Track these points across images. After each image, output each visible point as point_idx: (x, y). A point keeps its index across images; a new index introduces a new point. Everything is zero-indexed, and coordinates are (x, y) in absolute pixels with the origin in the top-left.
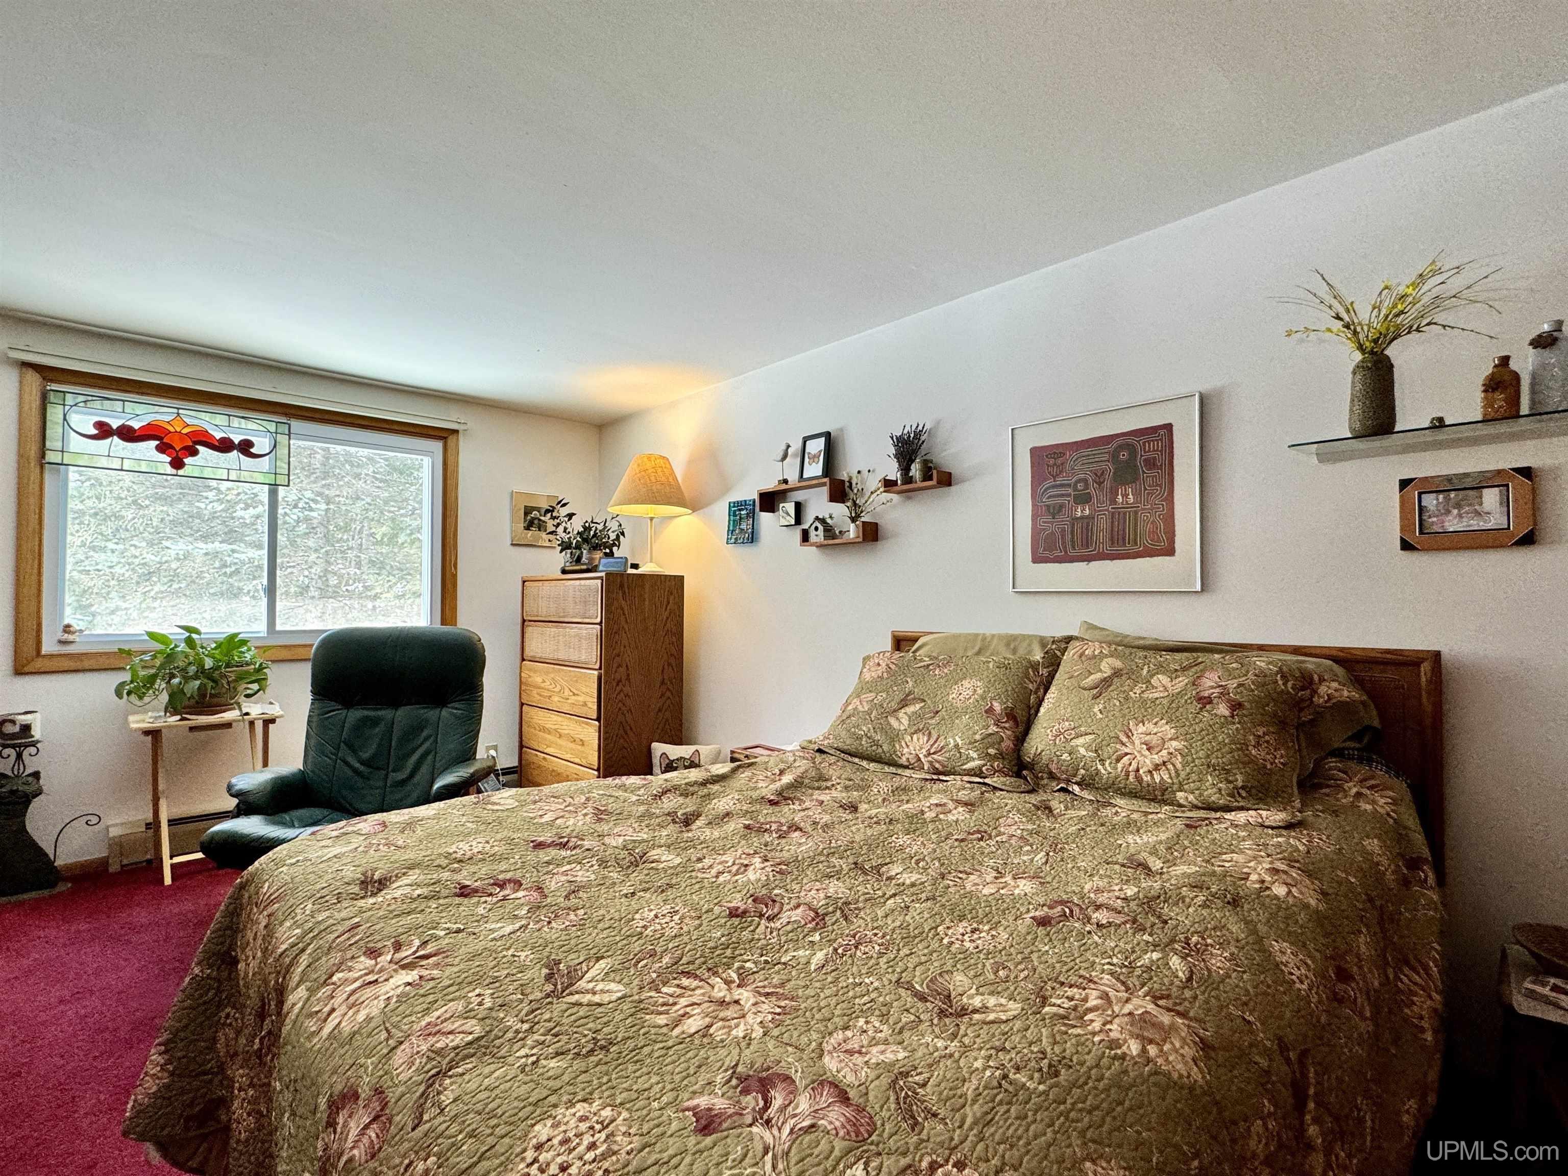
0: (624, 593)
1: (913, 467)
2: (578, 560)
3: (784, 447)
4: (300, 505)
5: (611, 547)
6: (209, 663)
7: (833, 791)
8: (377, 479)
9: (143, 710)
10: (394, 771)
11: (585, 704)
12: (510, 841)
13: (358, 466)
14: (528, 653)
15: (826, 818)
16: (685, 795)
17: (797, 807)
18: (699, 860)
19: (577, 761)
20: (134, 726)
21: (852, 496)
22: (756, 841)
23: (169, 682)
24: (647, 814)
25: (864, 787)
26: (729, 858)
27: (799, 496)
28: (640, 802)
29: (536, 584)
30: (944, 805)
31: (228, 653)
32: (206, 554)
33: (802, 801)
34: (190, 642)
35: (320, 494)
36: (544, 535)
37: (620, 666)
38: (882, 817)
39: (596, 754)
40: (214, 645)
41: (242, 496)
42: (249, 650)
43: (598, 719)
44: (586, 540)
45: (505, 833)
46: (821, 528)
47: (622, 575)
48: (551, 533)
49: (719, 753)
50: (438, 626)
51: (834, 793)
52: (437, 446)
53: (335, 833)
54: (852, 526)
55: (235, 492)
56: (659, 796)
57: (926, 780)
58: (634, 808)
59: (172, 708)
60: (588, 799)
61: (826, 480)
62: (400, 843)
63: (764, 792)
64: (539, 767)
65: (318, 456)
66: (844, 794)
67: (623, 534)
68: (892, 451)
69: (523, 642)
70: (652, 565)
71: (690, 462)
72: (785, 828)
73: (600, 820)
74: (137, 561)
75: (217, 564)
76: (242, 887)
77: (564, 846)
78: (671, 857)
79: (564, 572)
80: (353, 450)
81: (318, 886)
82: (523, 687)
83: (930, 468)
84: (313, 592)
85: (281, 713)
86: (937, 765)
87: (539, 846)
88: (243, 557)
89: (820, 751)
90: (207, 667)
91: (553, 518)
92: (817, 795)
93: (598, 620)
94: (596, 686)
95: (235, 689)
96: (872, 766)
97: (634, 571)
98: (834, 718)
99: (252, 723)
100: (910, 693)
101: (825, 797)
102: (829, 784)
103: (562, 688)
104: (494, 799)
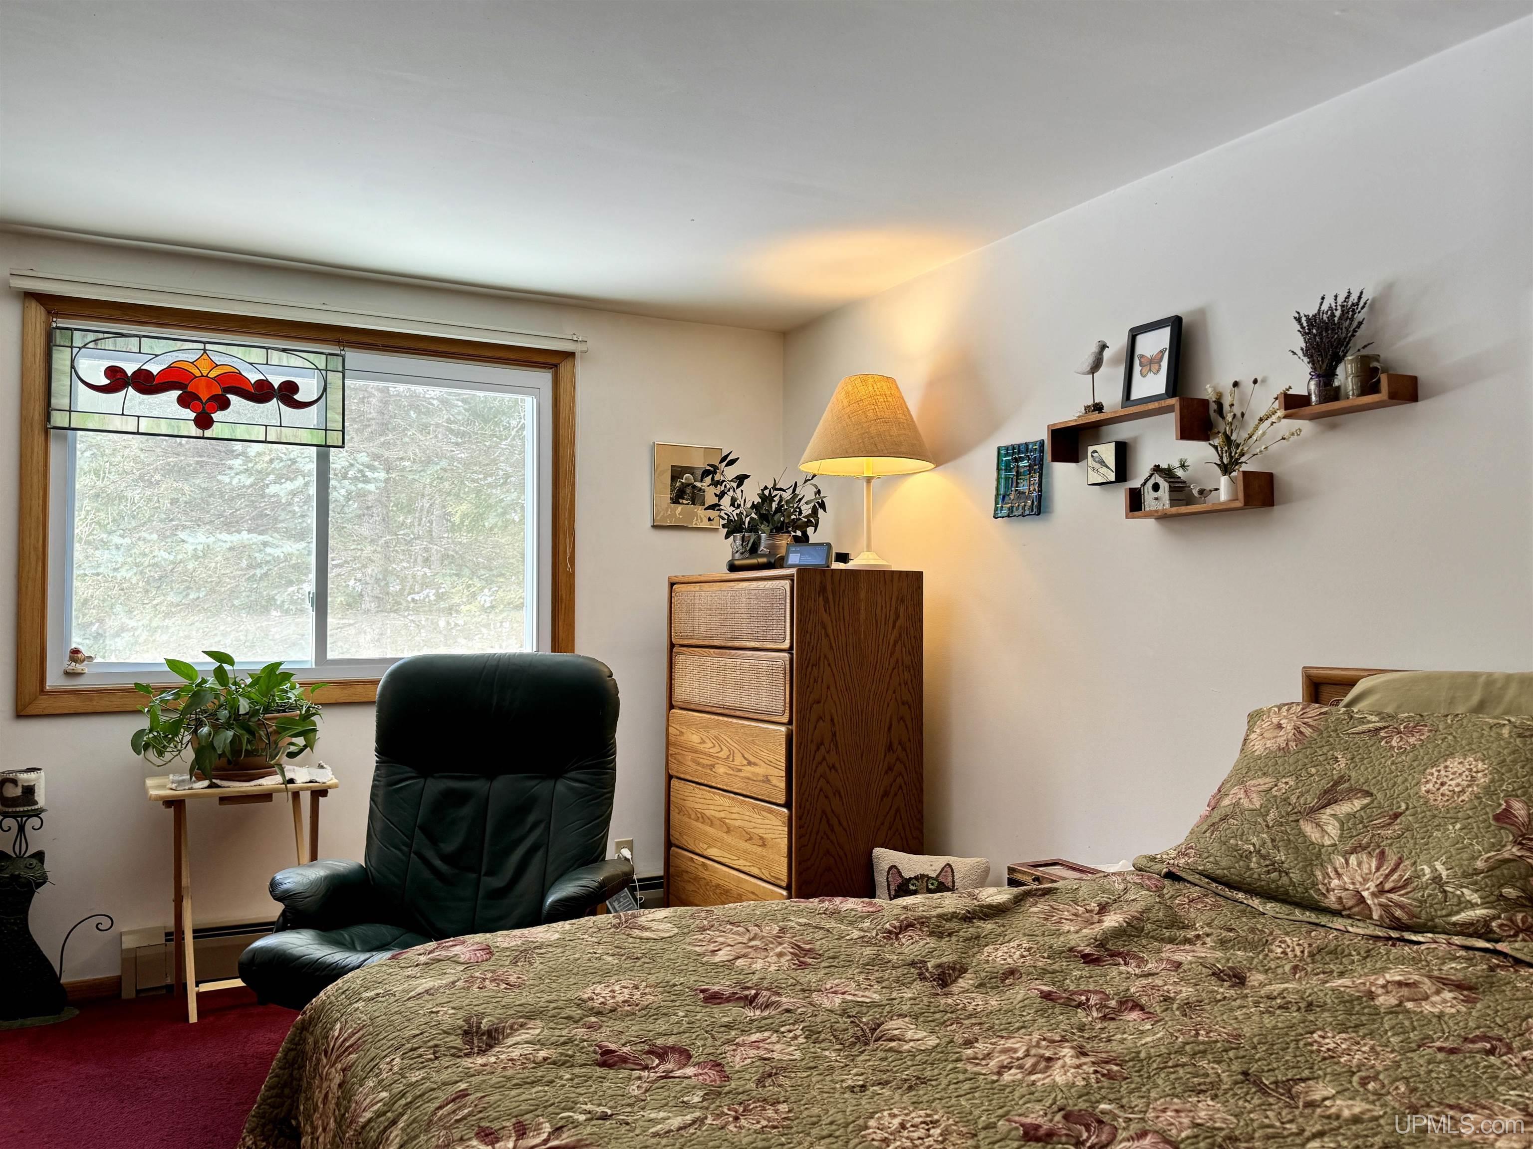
0: (826, 601)
1: (1340, 370)
2: (754, 550)
3: (1094, 348)
4: (351, 474)
5: (803, 527)
6: (244, 706)
7: (1198, 946)
8: (451, 431)
9: (162, 771)
10: (488, 874)
11: (767, 780)
12: (668, 988)
13: (428, 413)
14: (680, 694)
15: (1187, 992)
16: (938, 934)
17: (1132, 969)
18: (968, 1043)
19: (755, 871)
20: (153, 792)
21: (1222, 426)
22: (1064, 1021)
23: (195, 731)
24: (877, 962)
25: (1259, 945)
26: (1019, 1045)
27: (1124, 431)
28: (865, 941)
29: (691, 587)
30: (1415, 985)
31: (267, 692)
32: (231, 549)
33: (1141, 961)
34: (220, 674)
35: (376, 457)
36: (700, 511)
37: (820, 718)
38: (1291, 997)
39: (785, 861)
40: (249, 681)
41: (276, 465)
42: (293, 688)
43: (788, 805)
44: (765, 518)
45: (661, 975)
46: (1164, 485)
47: (823, 572)
48: (713, 507)
49: (987, 871)
50: (546, 651)
51: (1201, 951)
52: (543, 379)
53: (423, 959)
54: (1224, 481)
55: (267, 458)
56: (893, 934)
57: (1377, 938)
58: (857, 950)
59: (199, 770)
60: (782, 930)
61: (1174, 401)
62: (512, 979)
63: (1074, 940)
64: (697, 879)
65: (374, 401)
66: (1219, 954)
67: (822, 506)
68: (1299, 342)
69: (671, 678)
70: (870, 555)
71: (933, 384)
72: (1113, 1003)
73: (803, 965)
74: (146, 561)
75: (244, 563)
76: (305, 1027)
77: (750, 1001)
78: (921, 1034)
79: (733, 568)
80: (419, 389)
81: (407, 1033)
82: (672, 750)
83: (1376, 370)
84: (368, 603)
85: (335, 781)
86: (1398, 913)
87: (713, 998)
88: (277, 552)
89: (1171, 876)
90: (242, 711)
91: (716, 483)
92: (1169, 952)
93: (786, 645)
94: (783, 750)
95: (276, 743)
96: (1270, 908)
97: (841, 566)
98: (1196, 819)
99: (296, 795)
100: (1341, 780)
101: (1184, 956)
102: (1191, 934)
103: (732, 754)
104: (642, 920)
